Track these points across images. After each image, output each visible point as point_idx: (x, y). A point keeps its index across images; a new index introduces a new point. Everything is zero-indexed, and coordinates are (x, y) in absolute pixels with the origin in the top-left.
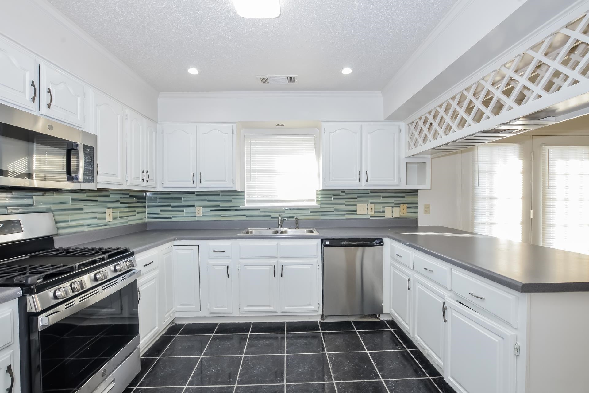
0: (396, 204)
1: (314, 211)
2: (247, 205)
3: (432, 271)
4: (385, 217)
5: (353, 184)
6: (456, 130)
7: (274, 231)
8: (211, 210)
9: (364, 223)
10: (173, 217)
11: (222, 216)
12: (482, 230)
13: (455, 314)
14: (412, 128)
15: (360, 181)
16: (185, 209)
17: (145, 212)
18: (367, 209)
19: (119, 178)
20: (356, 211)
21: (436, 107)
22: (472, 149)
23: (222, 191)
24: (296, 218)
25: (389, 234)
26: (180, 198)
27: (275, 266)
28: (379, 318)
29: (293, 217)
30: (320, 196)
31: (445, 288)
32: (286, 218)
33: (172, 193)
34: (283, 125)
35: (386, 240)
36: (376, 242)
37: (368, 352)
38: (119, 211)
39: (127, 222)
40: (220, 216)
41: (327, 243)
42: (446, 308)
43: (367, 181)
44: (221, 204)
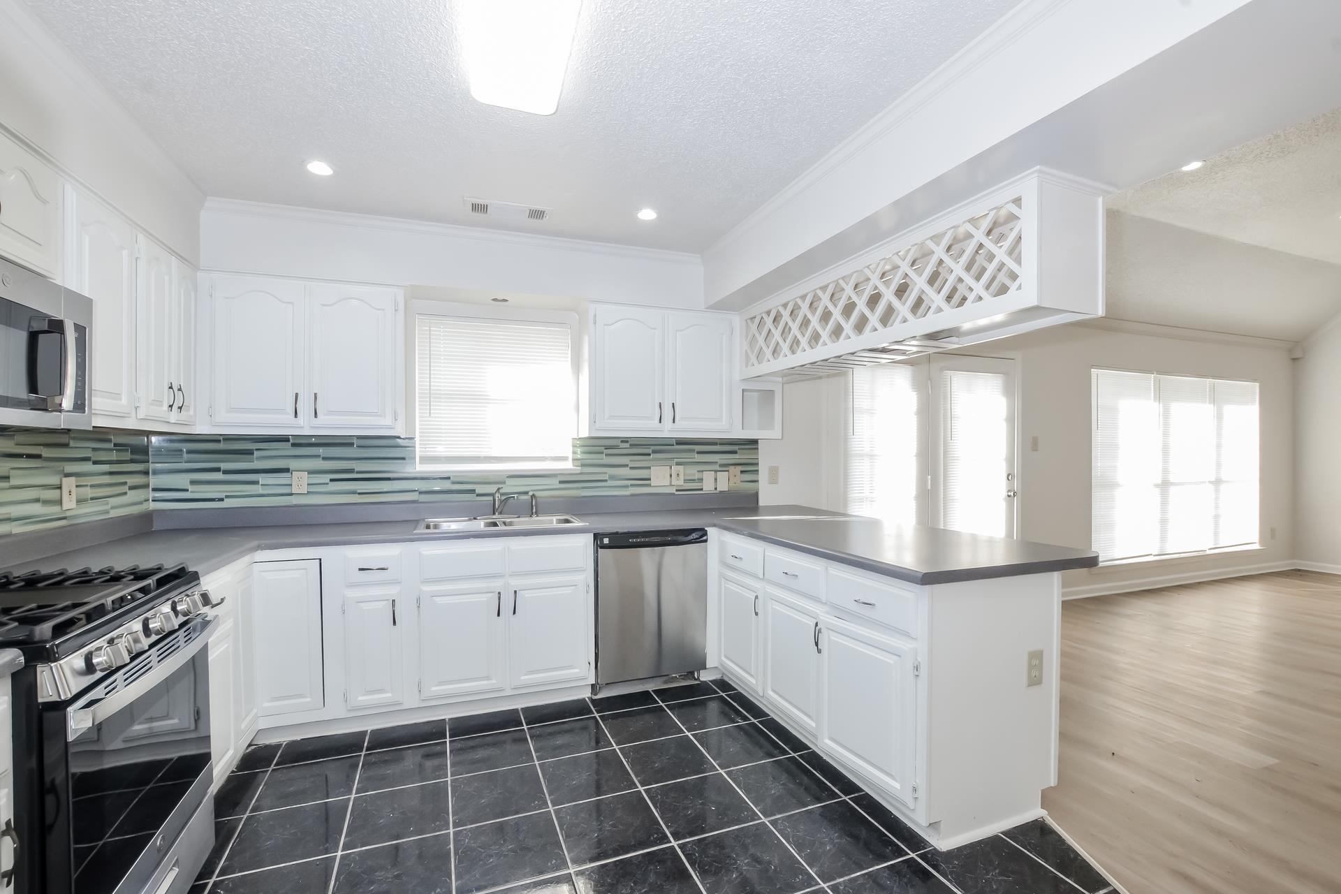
0: (721, 465)
1: (567, 480)
2: (420, 468)
3: (797, 576)
4: (702, 489)
5: (647, 427)
6: (828, 341)
7: (487, 523)
8: (331, 480)
9: (666, 503)
10: (227, 497)
11: (359, 494)
12: (859, 510)
13: (835, 637)
14: (754, 327)
15: (660, 422)
16: (262, 478)
17: (146, 486)
18: (671, 476)
19: (124, 401)
20: (649, 479)
21: (795, 298)
22: (844, 374)
23: (359, 437)
24: (533, 495)
25: (716, 522)
26: (250, 452)
27: (499, 593)
28: (698, 679)
29: (526, 493)
30: (579, 450)
31: (816, 599)
32: (515, 495)
33: (224, 439)
34: (507, 301)
35: (712, 532)
36: (694, 536)
37: (689, 734)
38: (89, 484)
39: (107, 512)
40: (354, 493)
41: (606, 541)
42: (820, 631)
43: (674, 422)
44: (358, 466)
